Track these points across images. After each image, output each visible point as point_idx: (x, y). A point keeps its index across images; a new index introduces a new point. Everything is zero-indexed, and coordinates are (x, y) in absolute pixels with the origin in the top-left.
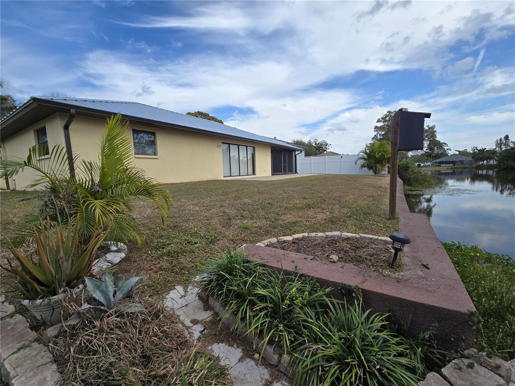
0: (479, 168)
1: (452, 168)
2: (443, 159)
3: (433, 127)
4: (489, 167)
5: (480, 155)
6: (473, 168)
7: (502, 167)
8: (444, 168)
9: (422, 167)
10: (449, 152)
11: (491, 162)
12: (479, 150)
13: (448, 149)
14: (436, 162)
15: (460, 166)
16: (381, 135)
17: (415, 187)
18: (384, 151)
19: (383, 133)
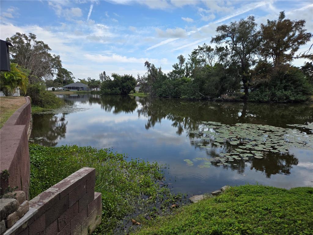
0: (93, 93)
1: (77, 93)
2: (70, 85)
3: (58, 57)
4: (98, 93)
5: (92, 84)
6: (89, 93)
7: (103, 93)
8: (72, 93)
9: (56, 91)
10: (74, 79)
11: (99, 89)
12: (92, 80)
13: (73, 77)
14: (66, 87)
15: (82, 91)
16: (13, 56)
17: (46, 108)
18: (13, 73)
19: (14, 54)
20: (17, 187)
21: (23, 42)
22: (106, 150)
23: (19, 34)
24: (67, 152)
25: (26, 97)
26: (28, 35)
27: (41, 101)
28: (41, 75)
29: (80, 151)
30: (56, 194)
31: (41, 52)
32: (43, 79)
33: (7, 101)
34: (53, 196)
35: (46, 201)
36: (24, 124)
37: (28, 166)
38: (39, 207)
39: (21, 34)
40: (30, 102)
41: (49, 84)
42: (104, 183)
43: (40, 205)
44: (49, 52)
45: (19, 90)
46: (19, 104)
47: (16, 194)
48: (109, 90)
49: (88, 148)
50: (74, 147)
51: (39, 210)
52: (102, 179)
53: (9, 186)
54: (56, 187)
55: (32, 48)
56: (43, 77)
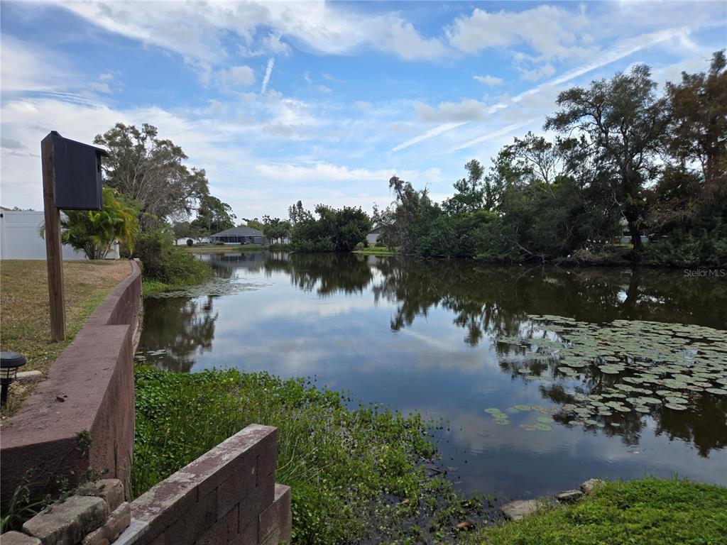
0: (273, 249)
1: (240, 250)
2: (225, 233)
3: (202, 174)
4: (284, 249)
5: (273, 229)
6: (266, 249)
7: (296, 248)
8: (229, 249)
9: (196, 246)
10: (234, 220)
11: (287, 241)
12: (272, 221)
13: (232, 216)
14: (217, 238)
15: (251, 246)
16: (108, 172)
17: (173, 283)
18: (106, 210)
19: (111, 169)
20: (107, 471)
21: (129, 144)
22: (302, 381)
23: (121, 126)
24: (215, 385)
25: (132, 261)
26: (140, 128)
27: (163, 270)
28: (163, 212)
29: (245, 382)
30: (190, 488)
31: (166, 162)
32: (169, 220)
33: (93, 269)
34: (183, 493)
35: (169, 503)
36: (126, 324)
37: (131, 417)
38: (153, 518)
39: (127, 126)
40: (140, 272)
41: (181, 231)
42: (295, 461)
43: (154, 514)
44: (183, 163)
45: (118, 245)
46: (116, 276)
47: (103, 487)
48: (310, 242)
49: (262, 376)
50: (232, 373)
51: (153, 525)
52: (292, 450)
53: (90, 468)
54: (191, 471)
55: (148, 155)
56: (168, 217)
